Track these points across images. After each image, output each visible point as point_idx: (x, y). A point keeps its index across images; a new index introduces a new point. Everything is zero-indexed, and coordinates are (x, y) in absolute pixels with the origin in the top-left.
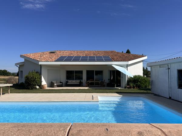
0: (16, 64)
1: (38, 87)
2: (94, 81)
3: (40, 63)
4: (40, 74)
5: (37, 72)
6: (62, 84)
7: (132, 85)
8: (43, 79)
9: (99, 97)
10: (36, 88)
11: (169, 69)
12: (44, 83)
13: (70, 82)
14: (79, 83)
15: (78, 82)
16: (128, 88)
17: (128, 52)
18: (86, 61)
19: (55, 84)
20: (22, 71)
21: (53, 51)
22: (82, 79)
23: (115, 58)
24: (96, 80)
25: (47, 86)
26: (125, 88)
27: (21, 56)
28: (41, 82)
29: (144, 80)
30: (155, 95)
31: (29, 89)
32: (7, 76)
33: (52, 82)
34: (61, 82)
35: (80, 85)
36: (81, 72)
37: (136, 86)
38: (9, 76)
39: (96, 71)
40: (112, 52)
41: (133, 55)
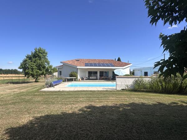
3: (78, 67)
8: (78, 76)
11: (141, 71)
12: (79, 78)
13: (91, 78)
15: (95, 78)
17: (119, 60)
23: (116, 64)
24: (104, 77)
25: (81, 79)
27: (61, 62)
33: (83, 77)
34: (86, 78)
36: (96, 72)
39: (105, 72)
41: (124, 63)
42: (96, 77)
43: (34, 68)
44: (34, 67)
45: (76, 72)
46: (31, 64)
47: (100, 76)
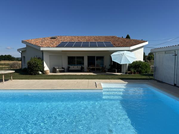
0: (19, 50)
1: (40, 73)
2: (95, 67)
3: (42, 49)
4: (42, 60)
5: (39, 58)
6: (64, 70)
7: (133, 70)
8: (45, 65)
9: (102, 84)
10: (39, 74)
11: (176, 55)
12: (46, 68)
13: (72, 67)
14: (80, 69)
16: (129, 73)
17: (128, 37)
18: (87, 46)
19: (57, 70)
20: (24, 57)
21: (53, 36)
22: (83, 64)
23: (117, 43)
24: (97, 66)
25: (49, 71)
26: (126, 73)
27: (23, 42)
28: (43, 67)
29: (145, 65)
30: (159, 81)
31: (32, 74)
32: (12, 60)
33: (54, 68)
34: (63, 68)
35: (82, 70)
36: (82, 58)
37: (137, 72)
38: (13, 60)
39: (97, 57)
40: (113, 37)
41: (134, 40)
42: (80, 67)
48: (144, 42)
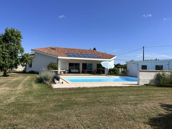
3: (59, 57)
13: (72, 71)
15: (77, 71)
17: (95, 49)
23: (101, 56)
24: (87, 70)
34: (68, 71)
36: (79, 64)
39: (88, 64)
43: (7, 56)
44: (6, 54)
45: (56, 63)
46: (3, 51)
47: (83, 69)
48: (114, 56)
